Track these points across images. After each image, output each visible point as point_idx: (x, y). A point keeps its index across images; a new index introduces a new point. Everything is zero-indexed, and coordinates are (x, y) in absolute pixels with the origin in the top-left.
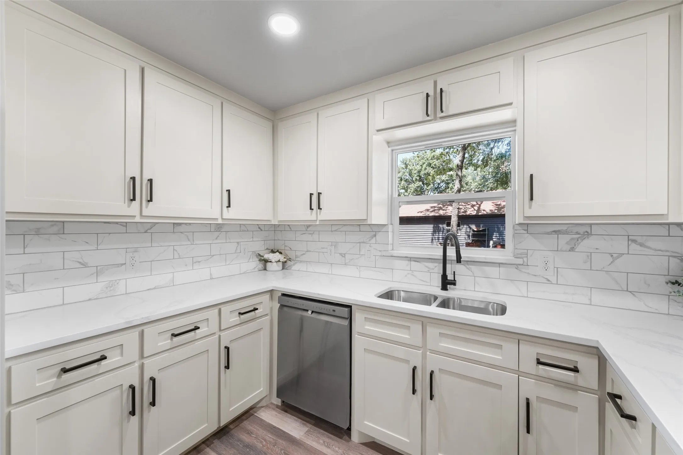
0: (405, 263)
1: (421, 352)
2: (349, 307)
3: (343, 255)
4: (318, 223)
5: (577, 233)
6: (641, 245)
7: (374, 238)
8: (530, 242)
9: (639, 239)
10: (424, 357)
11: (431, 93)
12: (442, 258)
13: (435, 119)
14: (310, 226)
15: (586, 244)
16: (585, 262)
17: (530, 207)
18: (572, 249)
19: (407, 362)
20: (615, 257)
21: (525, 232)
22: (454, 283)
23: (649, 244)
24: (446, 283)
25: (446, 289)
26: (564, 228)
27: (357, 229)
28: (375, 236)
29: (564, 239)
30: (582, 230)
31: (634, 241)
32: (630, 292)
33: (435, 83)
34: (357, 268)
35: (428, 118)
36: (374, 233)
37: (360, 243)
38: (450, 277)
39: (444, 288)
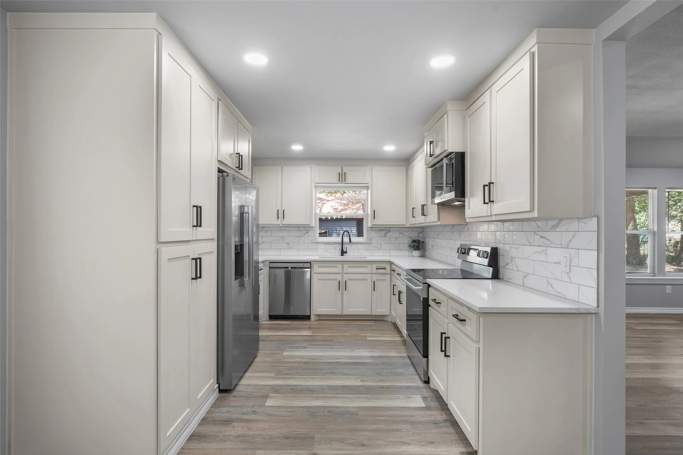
0: (323, 246)
1: (341, 275)
2: (311, 263)
3: (288, 244)
4: (281, 226)
5: (387, 230)
6: (403, 234)
7: (307, 234)
8: (373, 234)
9: (402, 232)
10: (343, 276)
11: (341, 173)
12: (341, 242)
13: (342, 183)
14: (264, 227)
15: (389, 235)
16: (389, 241)
17: (374, 221)
18: (385, 236)
19: (336, 280)
20: (396, 238)
21: (371, 230)
22: (346, 252)
23: (404, 234)
24: (343, 253)
25: (343, 255)
26: (383, 229)
27: (297, 229)
28: (308, 232)
29: (383, 232)
30: (388, 229)
31: (401, 233)
32: (400, 250)
33: (342, 168)
34: (297, 250)
35: (339, 182)
36: (307, 231)
37: (299, 236)
38: (345, 250)
39: (342, 255)
